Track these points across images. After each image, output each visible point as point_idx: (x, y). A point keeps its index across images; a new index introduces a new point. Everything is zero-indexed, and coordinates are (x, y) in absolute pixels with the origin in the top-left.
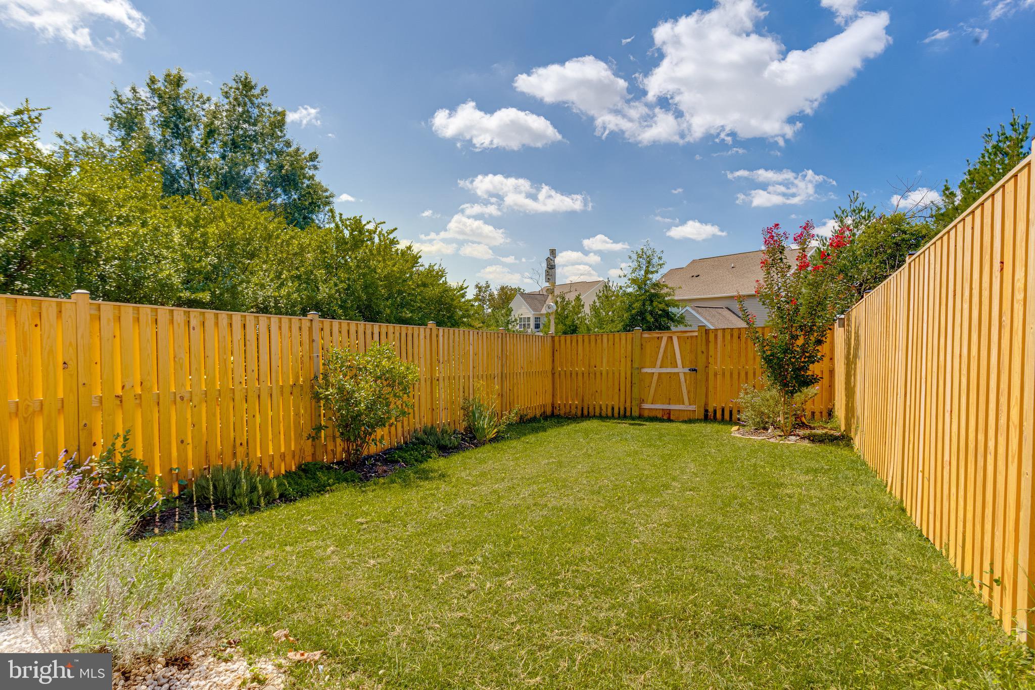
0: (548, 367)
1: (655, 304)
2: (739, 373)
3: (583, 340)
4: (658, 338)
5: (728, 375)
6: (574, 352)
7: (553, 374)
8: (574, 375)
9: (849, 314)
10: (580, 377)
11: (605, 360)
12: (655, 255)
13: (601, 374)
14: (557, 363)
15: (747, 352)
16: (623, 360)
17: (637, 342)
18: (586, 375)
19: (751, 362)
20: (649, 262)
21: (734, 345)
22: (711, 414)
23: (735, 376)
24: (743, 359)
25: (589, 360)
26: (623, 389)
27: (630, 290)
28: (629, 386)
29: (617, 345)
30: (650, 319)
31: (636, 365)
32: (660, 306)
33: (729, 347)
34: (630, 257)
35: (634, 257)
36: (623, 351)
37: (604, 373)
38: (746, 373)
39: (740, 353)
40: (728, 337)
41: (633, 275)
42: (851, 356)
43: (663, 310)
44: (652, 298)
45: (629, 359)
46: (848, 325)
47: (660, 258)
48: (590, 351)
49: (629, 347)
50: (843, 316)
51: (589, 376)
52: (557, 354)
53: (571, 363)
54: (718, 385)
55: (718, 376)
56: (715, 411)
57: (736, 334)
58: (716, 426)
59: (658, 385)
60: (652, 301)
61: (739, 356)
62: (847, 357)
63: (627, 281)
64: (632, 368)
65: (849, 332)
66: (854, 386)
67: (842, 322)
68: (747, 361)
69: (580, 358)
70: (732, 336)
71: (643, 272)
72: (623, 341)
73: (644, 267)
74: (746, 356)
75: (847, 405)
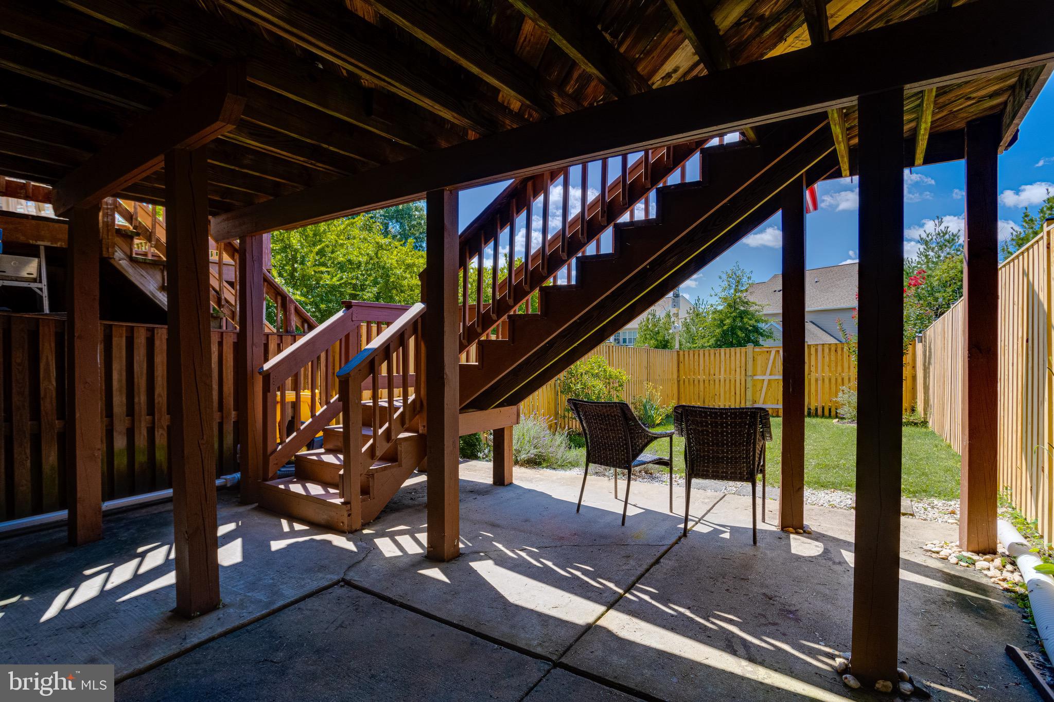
0: (675, 376)
1: (745, 320)
2: (836, 379)
3: (704, 354)
4: (767, 352)
5: (827, 381)
6: (696, 364)
7: (679, 381)
8: (696, 382)
9: (925, 334)
10: (701, 383)
11: (722, 370)
12: (745, 275)
13: (720, 381)
14: (682, 372)
15: (843, 362)
16: (738, 370)
17: (750, 355)
18: (707, 382)
19: (846, 370)
20: (738, 282)
21: (832, 357)
22: (813, 411)
23: (833, 381)
24: (839, 368)
25: (709, 369)
26: (738, 393)
27: (720, 308)
28: (743, 390)
29: (733, 358)
30: (741, 334)
31: (749, 373)
32: (751, 322)
33: (827, 359)
34: (720, 278)
35: (724, 277)
36: (738, 362)
37: (722, 380)
38: (843, 379)
39: (837, 363)
40: (827, 350)
41: (723, 293)
42: (927, 364)
43: (754, 326)
44: (742, 315)
45: (743, 369)
46: (925, 341)
47: (749, 278)
48: (709, 363)
49: (743, 359)
50: (920, 335)
51: (709, 383)
52: (681, 365)
53: (694, 372)
54: (819, 389)
55: (819, 381)
56: (816, 409)
57: (833, 349)
58: (819, 420)
59: (768, 389)
60: (742, 318)
61: (836, 366)
62: (924, 365)
63: (718, 300)
64: (746, 375)
65: (925, 346)
66: (929, 384)
67: (920, 338)
68: (843, 369)
69: (702, 368)
70: (830, 349)
71: (732, 291)
72: (738, 355)
73: (734, 286)
74: (842, 366)
75: (925, 399)
